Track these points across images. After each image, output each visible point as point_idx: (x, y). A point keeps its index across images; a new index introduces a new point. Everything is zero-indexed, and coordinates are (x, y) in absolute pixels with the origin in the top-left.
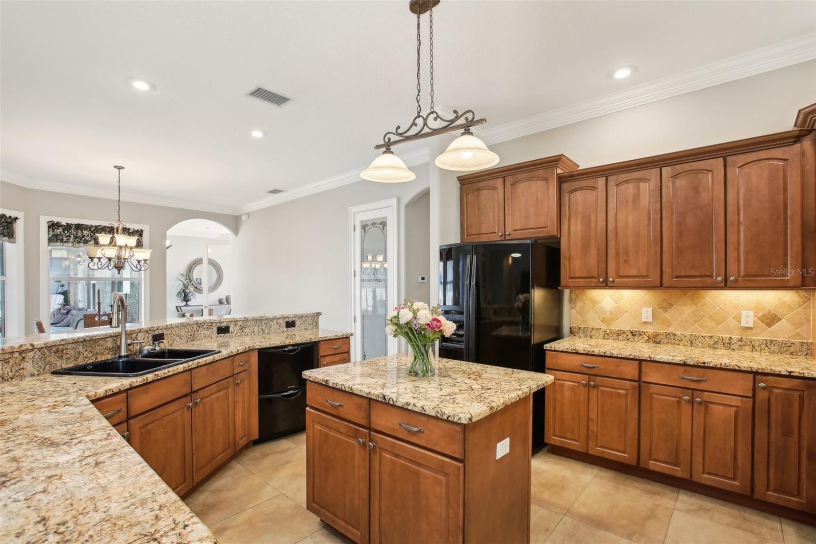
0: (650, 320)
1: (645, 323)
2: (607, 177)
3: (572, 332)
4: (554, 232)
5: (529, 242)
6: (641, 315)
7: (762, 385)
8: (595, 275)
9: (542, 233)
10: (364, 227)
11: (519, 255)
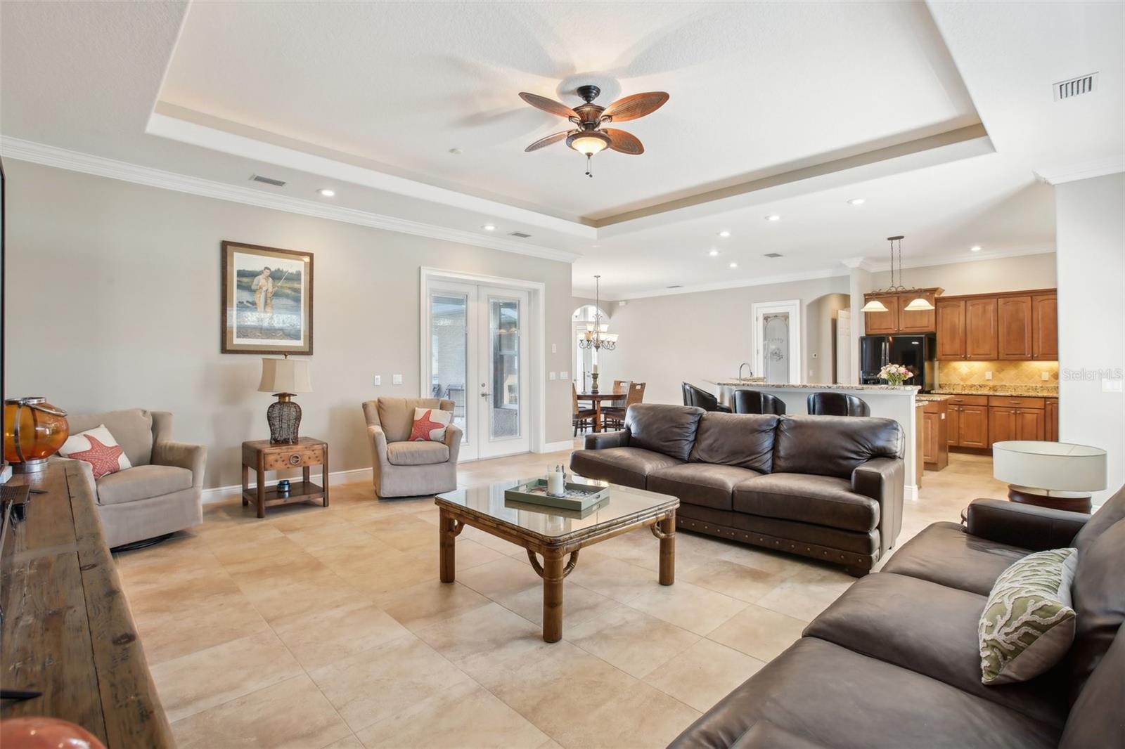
0: (991, 378)
1: (988, 380)
2: (966, 302)
3: (940, 386)
4: (934, 330)
5: (923, 336)
6: (985, 375)
7: (1048, 402)
8: (959, 353)
9: (926, 330)
10: (766, 318)
11: (917, 343)
